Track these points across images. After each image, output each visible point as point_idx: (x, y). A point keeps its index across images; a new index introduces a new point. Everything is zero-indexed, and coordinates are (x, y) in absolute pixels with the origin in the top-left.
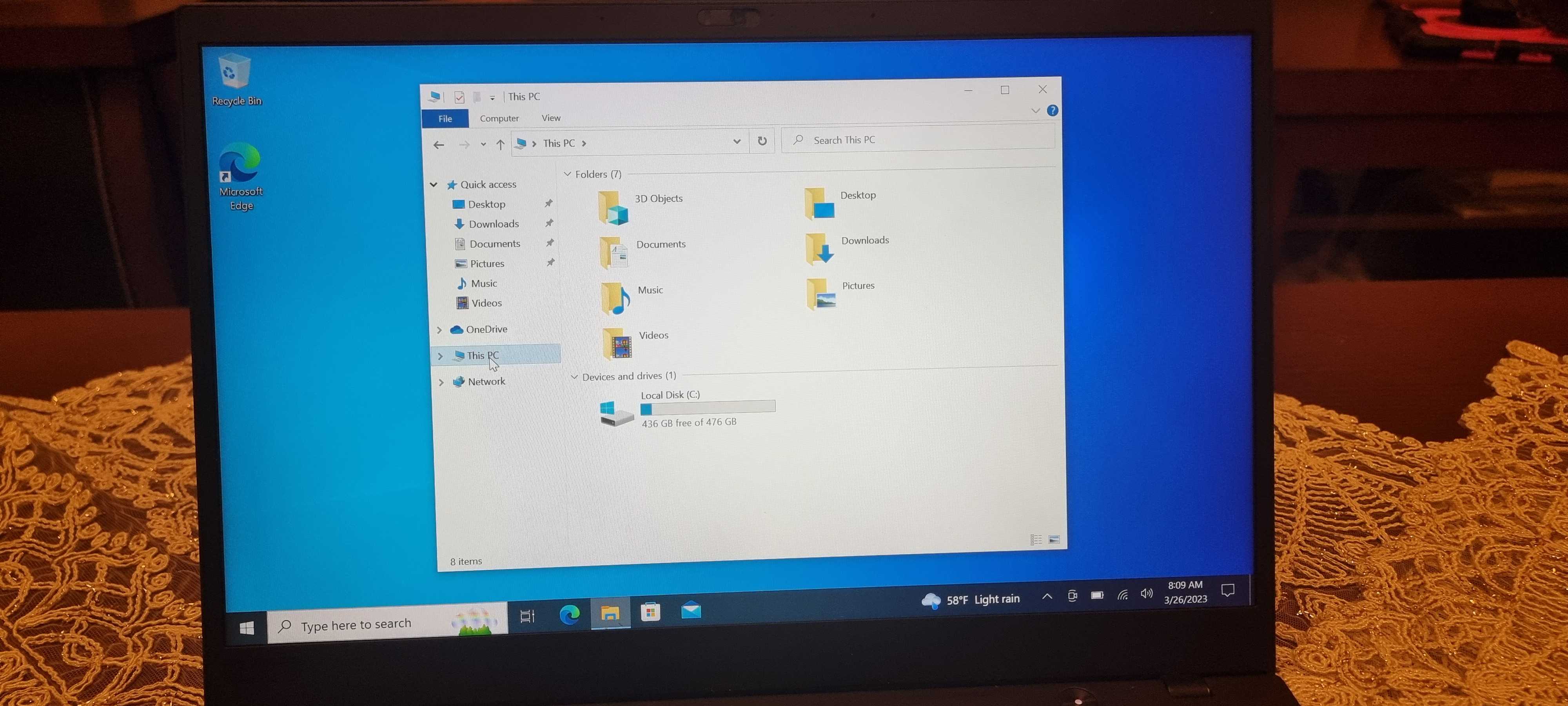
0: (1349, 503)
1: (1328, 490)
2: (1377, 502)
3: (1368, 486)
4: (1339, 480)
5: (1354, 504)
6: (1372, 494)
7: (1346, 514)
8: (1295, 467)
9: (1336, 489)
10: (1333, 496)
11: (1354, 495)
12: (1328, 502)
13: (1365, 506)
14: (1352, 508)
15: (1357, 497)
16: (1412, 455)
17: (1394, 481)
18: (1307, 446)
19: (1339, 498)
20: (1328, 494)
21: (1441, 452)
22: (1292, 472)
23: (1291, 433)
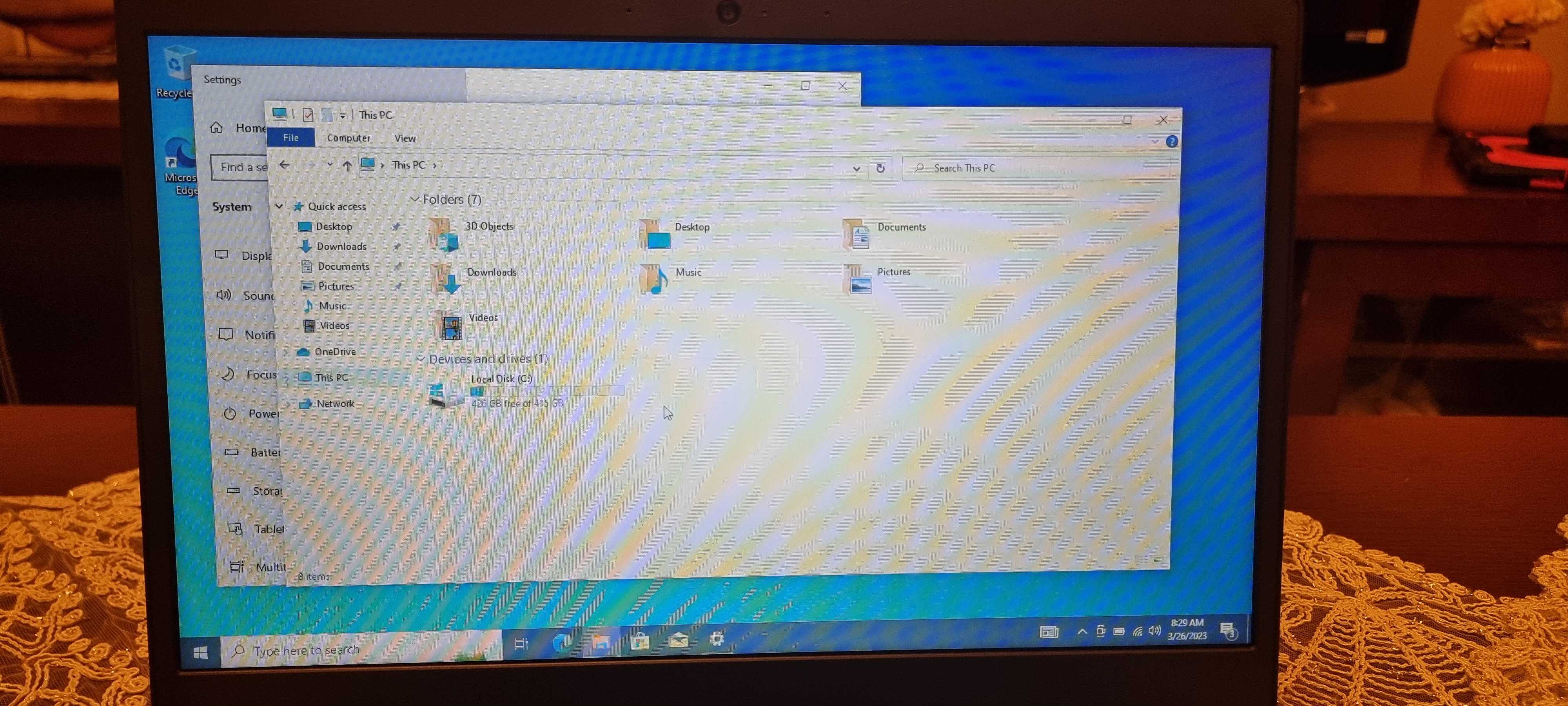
0: (1414, 661)
1: (1390, 646)
2: (1445, 662)
3: (1435, 644)
4: (1403, 635)
5: (1419, 663)
6: (1439, 652)
7: (1410, 674)
8: (1354, 618)
9: (1399, 645)
10: (1395, 652)
11: (1420, 652)
12: (1391, 659)
13: (1431, 666)
14: (1417, 668)
15: (1422, 655)
16: (1484, 612)
17: (1464, 640)
18: (1367, 596)
19: (1402, 655)
20: (1390, 649)
21: (1511, 610)
22: (1350, 624)
23: (1350, 579)
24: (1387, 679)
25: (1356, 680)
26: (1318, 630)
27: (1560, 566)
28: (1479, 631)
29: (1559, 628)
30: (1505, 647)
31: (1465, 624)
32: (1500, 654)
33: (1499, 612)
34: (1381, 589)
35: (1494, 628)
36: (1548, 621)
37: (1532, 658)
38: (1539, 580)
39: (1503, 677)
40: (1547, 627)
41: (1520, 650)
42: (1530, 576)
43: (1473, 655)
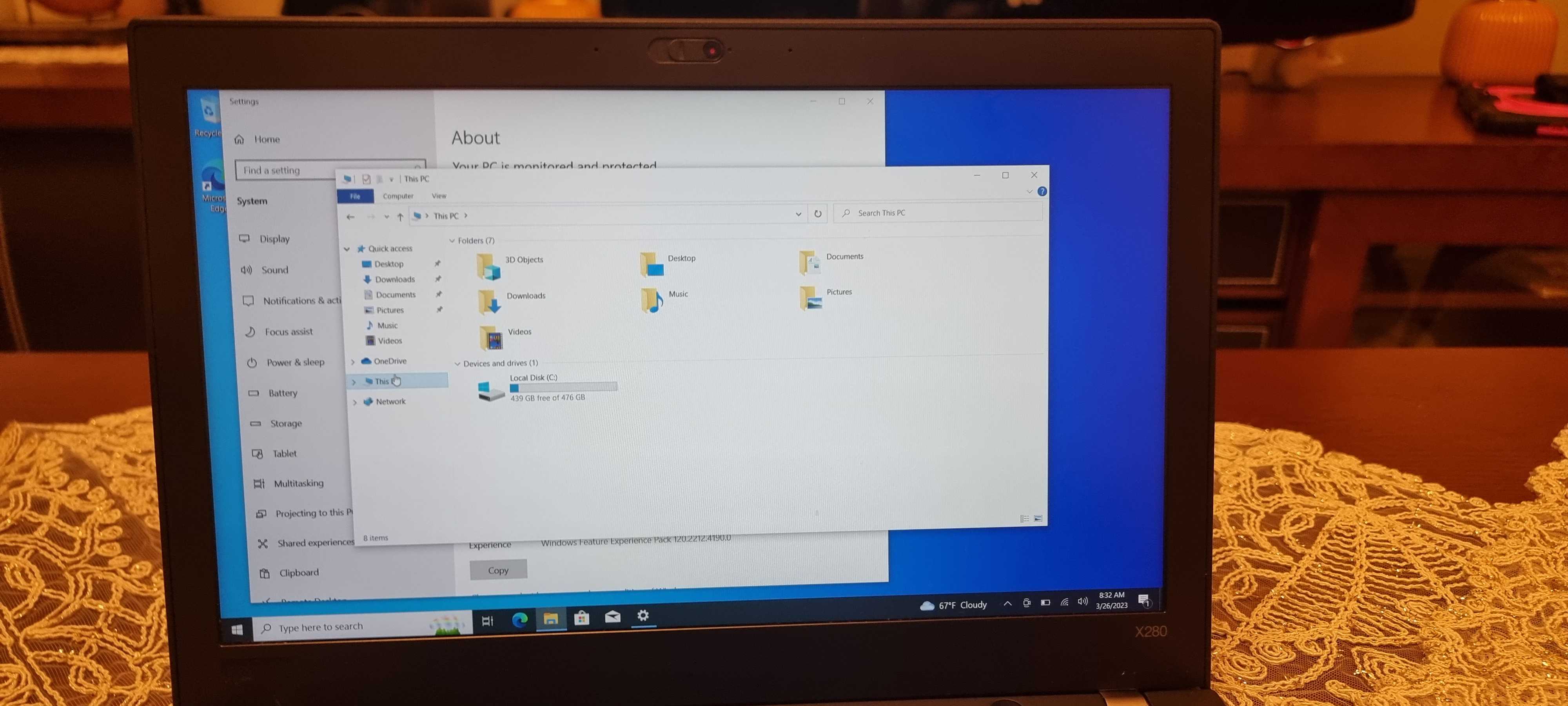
0: (1412, 560)
1: (1390, 547)
2: (1442, 560)
3: (1433, 545)
4: (1402, 537)
5: (1417, 562)
6: (1437, 552)
7: (1408, 572)
8: (1355, 523)
9: (1398, 546)
10: (1394, 552)
11: (1418, 552)
12: (1389, 559)
13: (1429, 564)
14: (1416, 566)
15: (1420, 554)
16: (1479, 516)
17: (1460, 541)
18: (1367, 504)
19: (1401, 555)
20: (1389, 550)
21: (1507, 514)
22: (1351, 528)
23: (1350, 490)
24: (1387, 577)
25: (1357, 578)
26: (1321, 534)
27: (1556, 475)
28: (1474, 532)
29: (1553, 529)
30: (1502, 547)
31: (1461, 527)
32: (1496, 553)
33: (1495, 517)
34: (1381, 498)
35: (1489, 530)
36: (1543, 523)
37: (1527, 555)
38: (1534, 488)
39: (1499, 573)
40: (1542, 528)
41: (1516, 549)
42: (1526, 485)
43: (1470, 554)
